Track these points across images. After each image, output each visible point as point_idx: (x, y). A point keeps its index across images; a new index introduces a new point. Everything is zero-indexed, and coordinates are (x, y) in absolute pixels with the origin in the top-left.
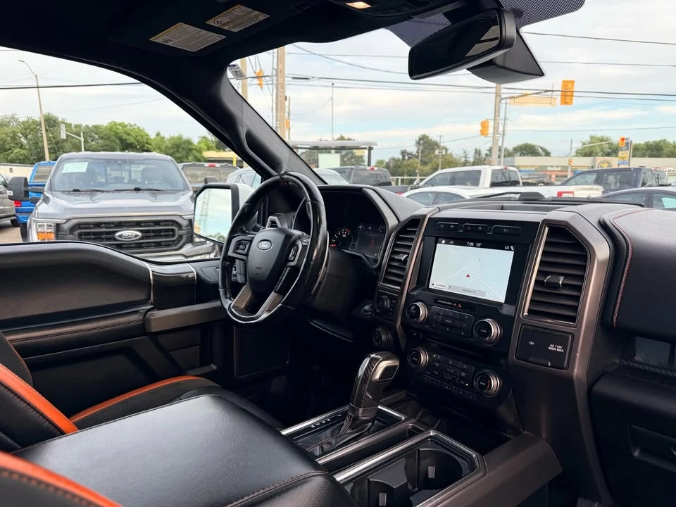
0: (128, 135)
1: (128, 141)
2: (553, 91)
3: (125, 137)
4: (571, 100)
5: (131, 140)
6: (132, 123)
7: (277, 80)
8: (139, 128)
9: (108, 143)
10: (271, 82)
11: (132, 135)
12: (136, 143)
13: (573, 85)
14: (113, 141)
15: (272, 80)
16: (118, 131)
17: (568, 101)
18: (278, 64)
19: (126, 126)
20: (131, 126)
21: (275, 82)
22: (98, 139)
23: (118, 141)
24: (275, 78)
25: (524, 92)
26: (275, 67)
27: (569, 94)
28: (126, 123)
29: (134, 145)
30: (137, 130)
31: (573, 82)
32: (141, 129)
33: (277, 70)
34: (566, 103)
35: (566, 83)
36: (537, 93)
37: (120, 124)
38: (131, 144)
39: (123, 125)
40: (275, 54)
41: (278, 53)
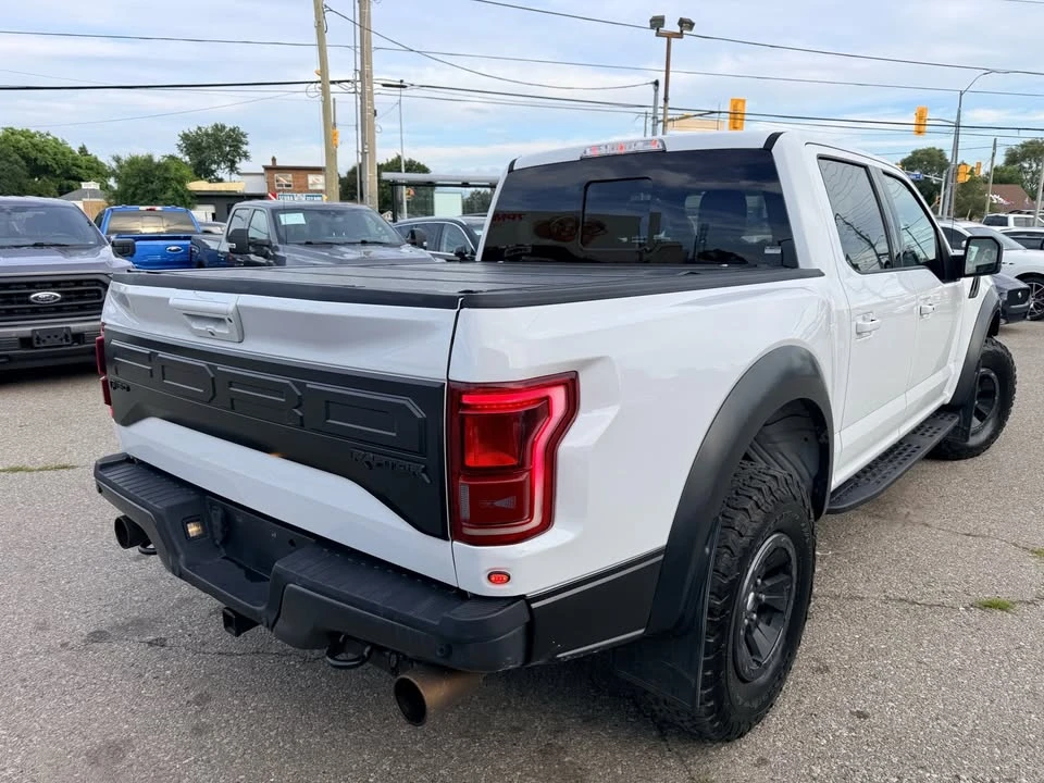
0: (40, 151)
1: (41, 163)
2: (720, 112)
3: (33, 154)
4: (742, 124)
5: (42, 159)
6: (43, 131)
7: (363, 87)
8: (56, 140)
10: (353, 90)
11: (47, 152)
12: (55, 166)
13: (744, 106)
14: (17, 164)
15: (356, 87)
16: (20, 145)
17: (738, 125)
18: (362, 63)
19: (33, 136)
21: (359, 91)
23: (22, 162)
24: (359, 84)
25: (686, 113)
26: (359, 68)
27: (739, 116)
28: (33, 131)
29: (50, 169)
30: (54, 144)
31: (744, 101)
32: (60, 141)
33: (362, 73)
34: (735, 128)
35: (736, 103)
36: (701, 115)
37: (22, 133)
38: (47, 166)
39: (25, 134)
40: (358, 50)
41: (362, 48)
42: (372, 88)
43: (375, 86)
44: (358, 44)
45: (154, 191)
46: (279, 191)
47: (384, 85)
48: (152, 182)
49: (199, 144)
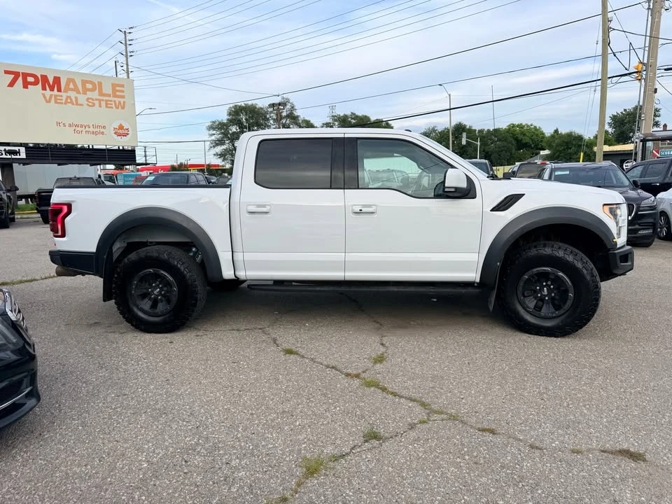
0: (524, 135)
1: (524, 141)
3: (520, 137)
5: (526, 140)
6: (529, 124)
7: (648, 74)
8: (535, 127)
9: (505, 144)
11: (527, 136)
12: (531, 143)
14: (511, 143)
16: (516, 133)
18: (648, 58)
19: (523, 127)
20: (528, 126)
22: (498, 141)
23: (514, 142)
28: (523, 124)
30: (533, 130)
32: (537, 128)
33: (647, 64)
37: (518, 126)
38: (527, 143)
39: (521, 126)
40: (647, 49)
41: (649, 47)
42: (655, 74)
43: (658, 72)
44: (647, 45)
45: (570, 154)
46: (662, 148)
47: (665, 70)
48: (570, 148)
49: (623, 120)
